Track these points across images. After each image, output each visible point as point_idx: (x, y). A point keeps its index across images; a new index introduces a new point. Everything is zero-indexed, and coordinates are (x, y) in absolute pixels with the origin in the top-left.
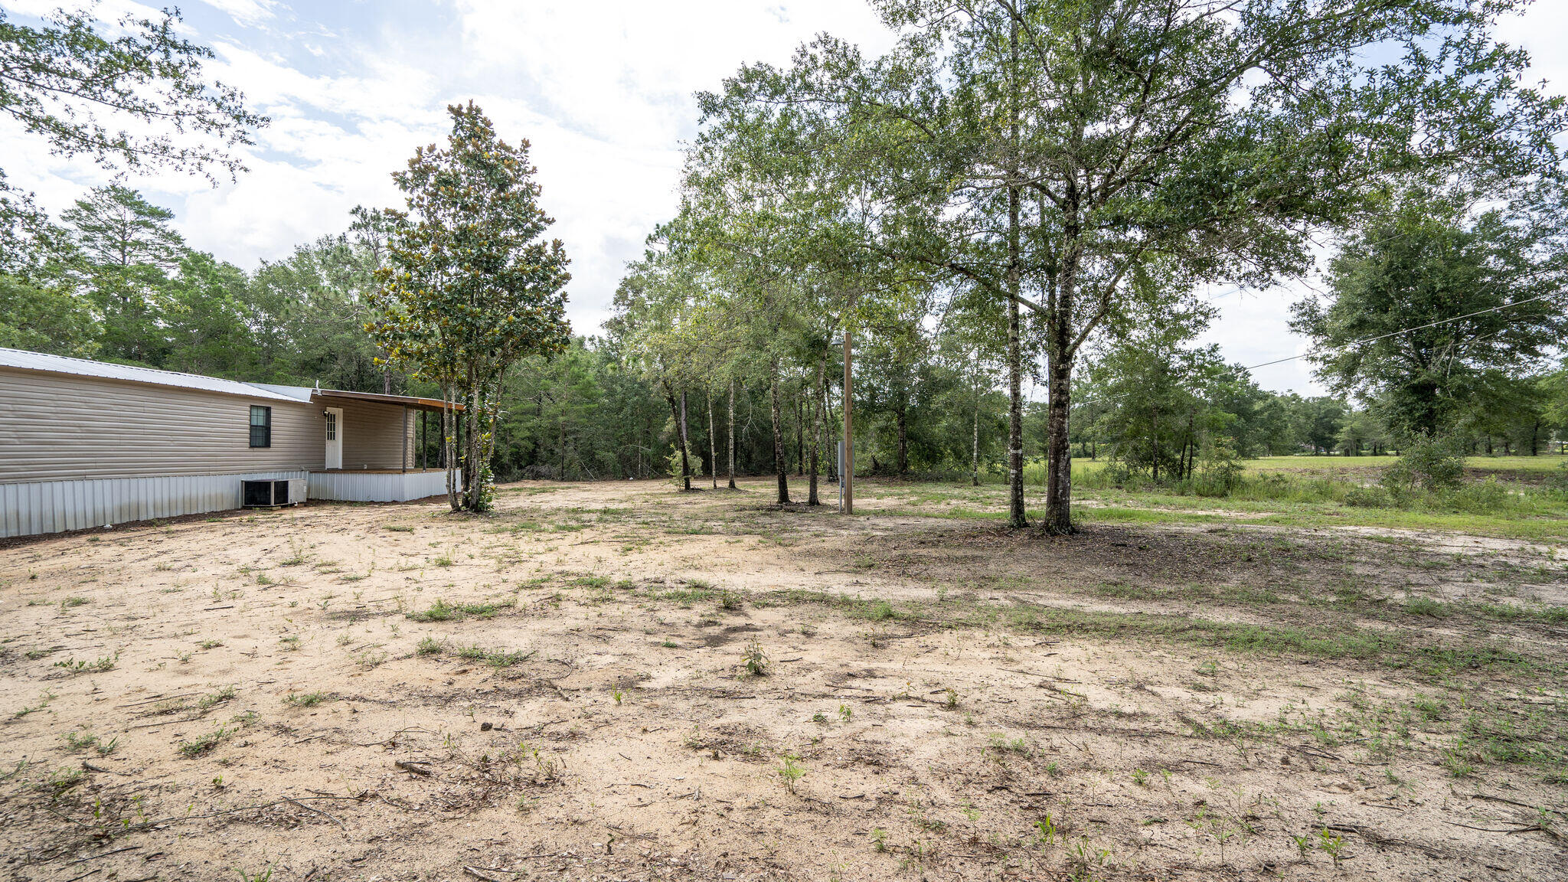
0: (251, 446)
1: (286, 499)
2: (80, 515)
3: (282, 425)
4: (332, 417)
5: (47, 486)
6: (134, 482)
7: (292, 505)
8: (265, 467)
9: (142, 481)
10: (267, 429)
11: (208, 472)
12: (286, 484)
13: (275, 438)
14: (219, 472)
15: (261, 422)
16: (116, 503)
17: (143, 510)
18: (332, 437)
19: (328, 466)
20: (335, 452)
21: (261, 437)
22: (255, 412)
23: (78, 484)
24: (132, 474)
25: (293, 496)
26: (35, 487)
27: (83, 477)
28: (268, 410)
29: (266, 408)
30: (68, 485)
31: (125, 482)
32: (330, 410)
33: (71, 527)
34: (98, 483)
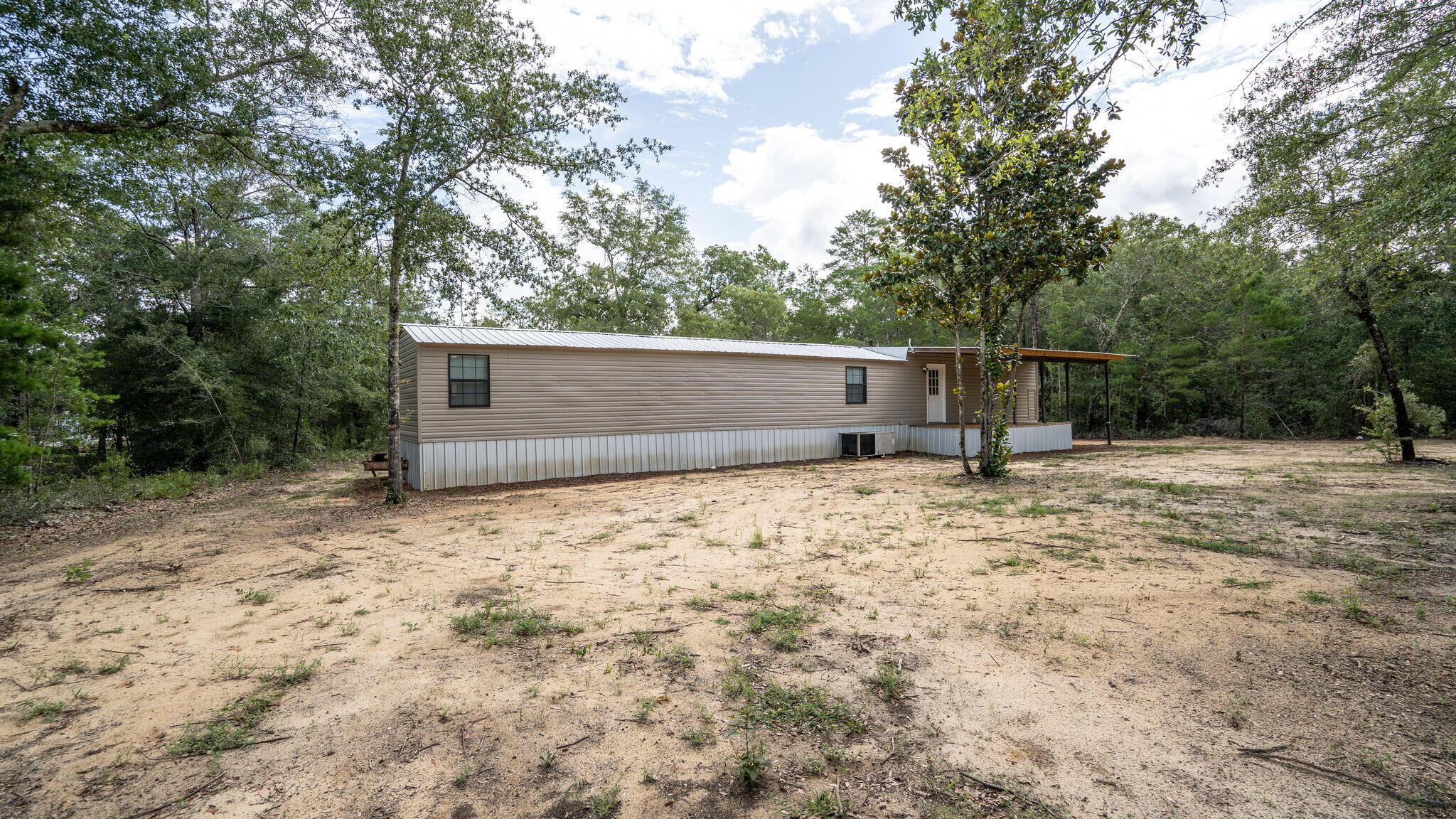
0: (848, 403)
1: (873, 452)
2: (705, 457)
3: (877, 382)
4: (934, 374)
5: (683, 435)
6: (745, 433)
7: (879, 457)
8: (858, 421)
9: (752, 433)
10: (864, 387)
11: (807, 426)
12: (872, 436)
13: (871, 395)
14: (818, 425)
15: (857, 380)
16: (732, 449)
17: (753, 456)
18: (934, 391)
19: (930, 419)
20: (937, 407)
21: (857, 394)
22: (850, 372)
23: (705, 434)
24: (745, 427)
25: (879, 448)
26: (675, 436)
27: (707, 429)
28: (864, 369)
29: (861, 367)
30: (697, 435)
31: (739, 433)
32: (931, 366)
33: (699, 467)
34: (719, 434)
